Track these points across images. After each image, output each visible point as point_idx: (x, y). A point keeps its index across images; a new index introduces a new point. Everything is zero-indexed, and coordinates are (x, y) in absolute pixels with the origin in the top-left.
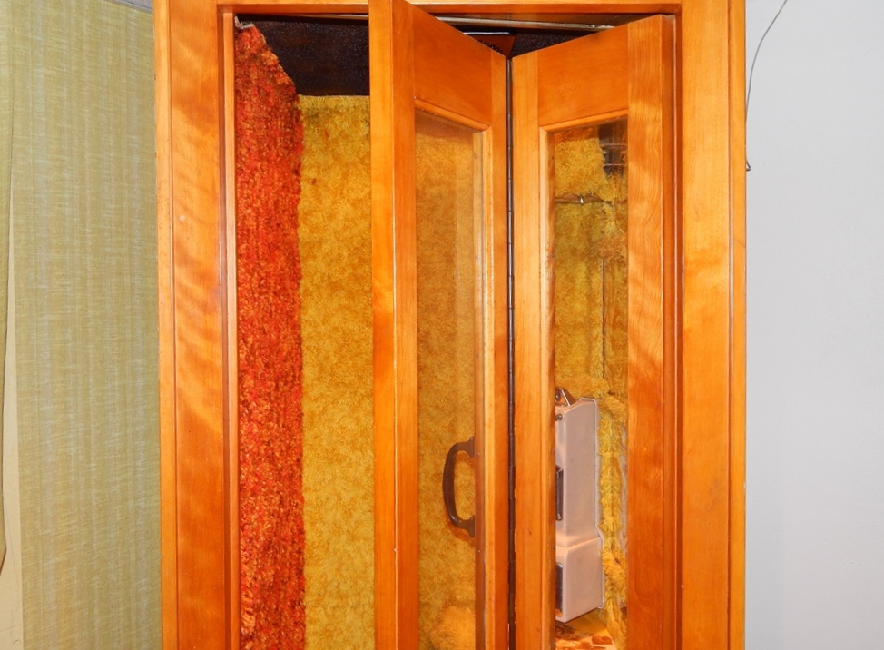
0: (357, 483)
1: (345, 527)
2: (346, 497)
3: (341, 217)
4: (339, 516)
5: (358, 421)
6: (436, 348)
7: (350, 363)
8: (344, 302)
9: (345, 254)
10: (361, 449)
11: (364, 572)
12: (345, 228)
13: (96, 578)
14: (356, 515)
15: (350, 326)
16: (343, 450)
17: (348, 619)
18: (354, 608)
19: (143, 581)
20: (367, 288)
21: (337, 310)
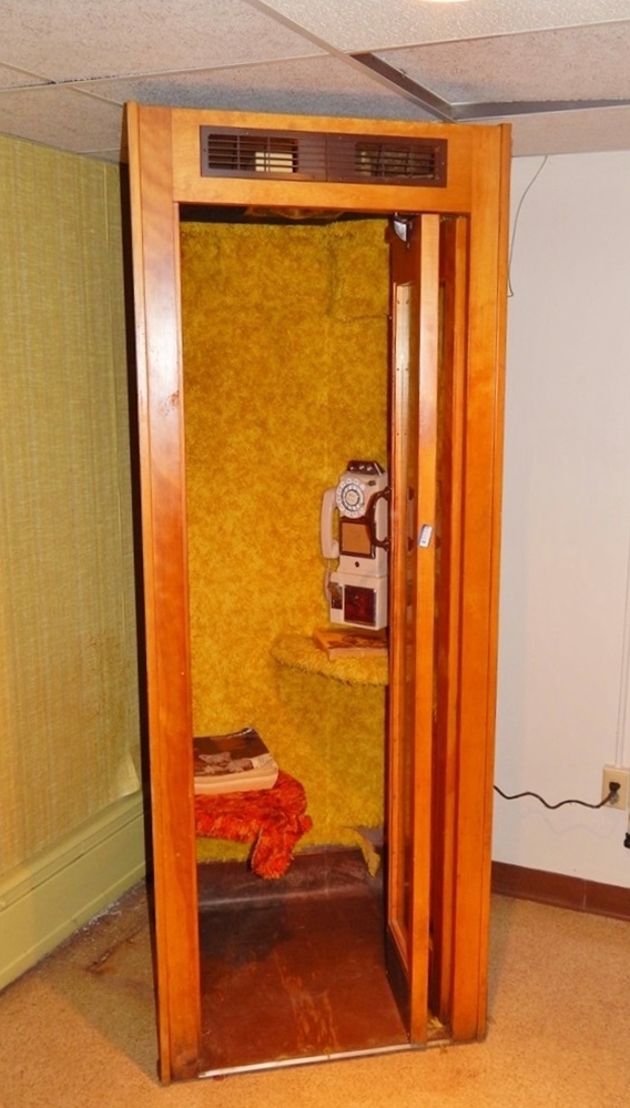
0: (212, 539)
1: (203, 574)
2: (204, 551)
3: (195, 325)
4: (198, 565)
5: (212, 490)
6: (273, 432)
7: (205, 444)
8: (199, 394)
9: (199, 355)
10: (215, 513)
11: (219, 608)
12: (200, 334)
13: (15, 615)
14: (211, 565)
15: (205, 414)
16: (201, 514)
17: (207, 645)
18: (211, 636)
19: (44, 620)
20: (218, 384)
21: (193, 401)
